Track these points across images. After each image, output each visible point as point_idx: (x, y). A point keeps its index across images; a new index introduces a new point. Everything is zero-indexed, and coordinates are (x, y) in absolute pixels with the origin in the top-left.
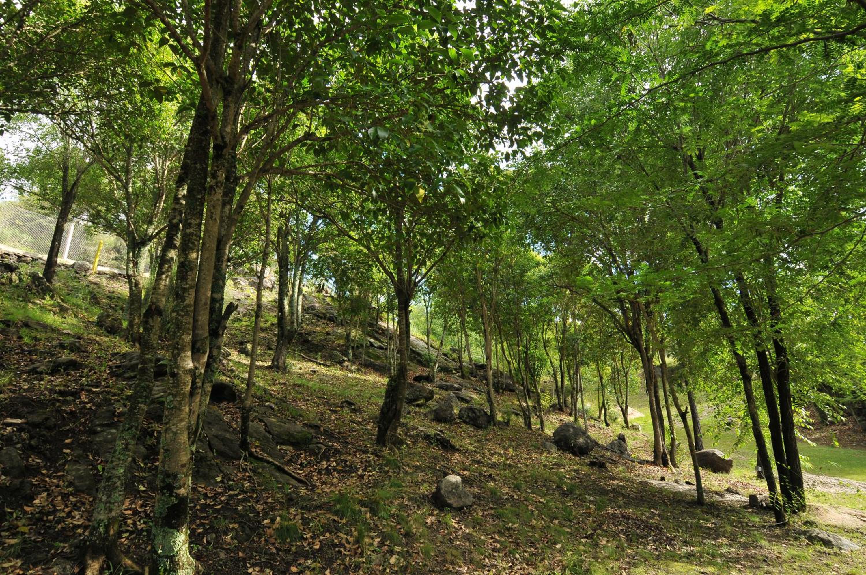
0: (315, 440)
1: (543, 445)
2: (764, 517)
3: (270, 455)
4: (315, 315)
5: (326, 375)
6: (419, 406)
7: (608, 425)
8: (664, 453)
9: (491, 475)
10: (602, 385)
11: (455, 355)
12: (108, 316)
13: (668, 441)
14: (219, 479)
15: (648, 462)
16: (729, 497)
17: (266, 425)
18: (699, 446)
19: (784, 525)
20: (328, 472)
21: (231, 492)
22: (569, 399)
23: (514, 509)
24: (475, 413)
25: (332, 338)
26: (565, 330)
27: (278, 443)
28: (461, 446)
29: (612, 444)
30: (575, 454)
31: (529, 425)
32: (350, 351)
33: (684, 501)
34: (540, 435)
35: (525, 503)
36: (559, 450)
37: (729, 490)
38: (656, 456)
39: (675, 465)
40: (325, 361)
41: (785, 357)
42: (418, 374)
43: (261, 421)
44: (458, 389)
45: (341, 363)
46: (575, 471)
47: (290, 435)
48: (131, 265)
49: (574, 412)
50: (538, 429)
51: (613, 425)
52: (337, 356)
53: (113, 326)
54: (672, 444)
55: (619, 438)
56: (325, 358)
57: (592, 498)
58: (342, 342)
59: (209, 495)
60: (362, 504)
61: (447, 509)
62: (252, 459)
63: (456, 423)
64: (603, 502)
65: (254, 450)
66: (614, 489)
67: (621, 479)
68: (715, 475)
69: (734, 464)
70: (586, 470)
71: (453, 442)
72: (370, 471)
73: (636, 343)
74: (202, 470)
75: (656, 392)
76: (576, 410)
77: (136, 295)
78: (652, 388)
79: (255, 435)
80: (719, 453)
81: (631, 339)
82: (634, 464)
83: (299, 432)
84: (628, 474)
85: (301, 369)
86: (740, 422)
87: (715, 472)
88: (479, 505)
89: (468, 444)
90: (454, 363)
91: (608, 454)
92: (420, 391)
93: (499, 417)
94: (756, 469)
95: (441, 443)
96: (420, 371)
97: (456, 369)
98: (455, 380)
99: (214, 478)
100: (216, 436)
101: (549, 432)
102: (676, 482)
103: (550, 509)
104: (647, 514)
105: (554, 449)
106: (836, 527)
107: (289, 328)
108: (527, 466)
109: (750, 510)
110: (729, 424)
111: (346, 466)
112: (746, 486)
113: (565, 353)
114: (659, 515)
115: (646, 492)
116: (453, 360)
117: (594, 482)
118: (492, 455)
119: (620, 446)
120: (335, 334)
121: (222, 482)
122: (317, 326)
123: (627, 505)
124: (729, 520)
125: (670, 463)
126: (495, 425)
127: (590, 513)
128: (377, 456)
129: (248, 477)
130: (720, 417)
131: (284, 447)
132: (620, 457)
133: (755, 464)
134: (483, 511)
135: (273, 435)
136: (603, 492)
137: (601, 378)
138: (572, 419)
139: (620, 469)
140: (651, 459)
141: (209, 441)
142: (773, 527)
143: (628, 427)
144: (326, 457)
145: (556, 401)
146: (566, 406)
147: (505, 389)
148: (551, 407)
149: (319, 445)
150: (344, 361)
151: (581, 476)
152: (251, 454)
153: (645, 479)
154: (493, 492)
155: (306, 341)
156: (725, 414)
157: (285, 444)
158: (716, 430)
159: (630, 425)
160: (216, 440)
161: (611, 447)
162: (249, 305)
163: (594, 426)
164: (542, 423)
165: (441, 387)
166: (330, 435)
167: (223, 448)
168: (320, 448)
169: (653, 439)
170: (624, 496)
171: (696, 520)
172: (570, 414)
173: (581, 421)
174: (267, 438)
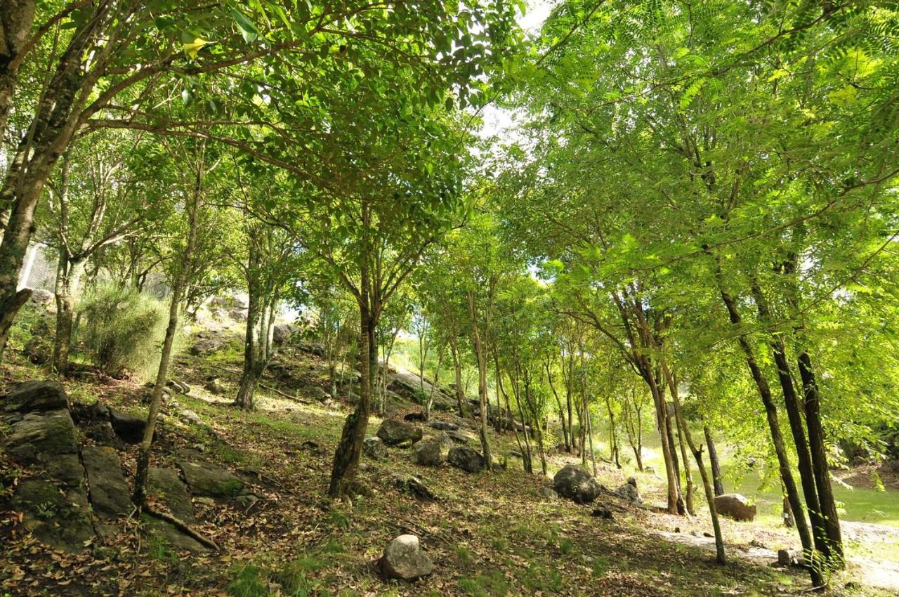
0: (246, 490)
1: (542, 491)
2: (797, 577)
3: (174, 511)
4: (300, 348)
5: (303, 414)
6: (404, 447)
7: (619, 467)
8: (679, 500)
9: (467, 531)
10: (613, 423)
11: (454, 392)
12: (36, 344)
13: (684, 485)
14: (88, 543)
15: (661, 509)
16: (754, 553)
17: (182, 472)
18: (718, 490)
19: (822, 589)
20: (252, 531)
21: (97, 562)
22: (577, 440)
23: (485, 578)
24: (465, 455)
25: (316, 372)
26: (571, 362)
27: (194, 495)
28: (441, 495)
29: (621, 489)
30: (577, 502)
31: (529, 468)
32: (334, 387)
33: (701, 559)
34: (540, 480)
35: (503, 568)
36: (560, 497)
37: (753, 544)
38: (670, 503)
39: (692, 513)
40: (305, 398)
41: (813, 384)
42: (411, 412)
43: (178, 466)
44: (453, 429)
45: (322, 400)
46: (575, 523)
47: (213, 484)
48: (61, 284)
49: (582, 453)
50: (540, 473)
51: (625, 466)
52: (319, 392)
53: (41, 355)
54: (688, 489)
55: (629, 483)
56: (306, 395)
57: (589, 559)
58: (326, 377)
59: (62, 565)
60: (274, 577)
61: (394, 581)
62: (146, 516)
63: (444, 467)
64: (603, 563)
65: (151, 504)
66: (618, 545)
67: (629, 531)
68: (736, 523)
69: (758, 510)
70: (587, 521)
71: (431, 489)
72: (309, 530)
73: (646, 374)
74: (66, 530)
75: (669, 430)
76: (584, 450)
77: (65, 319)
78: (665, 424)
79: (163, 484)
80: (740, 498)
81: (640, 369)
82: (646, 512)
83: (226, 481)
84: (637, 526)
85: (274, 407)
86: (764, 462)
87: (737, 520)
88: (440, 574)
89: (451, 491)
90: (452, 401)
91: (616, 501)
92: (406, 431)
93: (495, 459)
94: (783, 516)
95: (416, 491)
96: (414, 409)
97: (454, 407)
98: (451, 419)
99: (81, 542)
100: (100, 486)
101: (551, 475)
102: (693, 534)
103: (534, 576)
104: (656, 579)
105: (554, 496)
106: (883, 589)
107: (257, 360)
108: (518, 517)
109: (780, 569)
110: (751, 465)
111: (280, 523)
112: (773, 537)
113: (573, 388)
114: (671, 580)
115: (657, 548)
116: (452, 396)
117: (596, 536)
118: (478, 504)
119: (630, 492)
120: (319, 368)
121: (91, 546)
122: (301, 360)
123: (632, 567)
124: (755, 584)
125: (686, 510)
126: (488, 469)
127: (584, 580)
128: (323, 509)
129: (132, 540)
130: (740, 457)
131: (201, 499)
132: (630, 504)
133: (782, 509)
134: (444, 581)
135: (188, 484)
136: (604, 549)
137: (612, 415)
138: (580, 461)
139: (629, 518)
140: (665, 505)
141: (89, 492)
142: (809, 592)
143: (641, 469)
144: (254, 511)
145: (564, 441)
146: (574, 446)
147: (507, 428)
148: (557, 447)
149: (250, 497)
150: (326, 398)
151: (581, 529)
152: (146, 510)
153: (656, 531)
154: (462, 555)
155: (286, 377)
156: (746, 453)
157: (204, 495)
158: (737, 472)
159: (644, 467)
160: (101, 490)
161: (619, 494)
162: (226, 338)
163: (604, 468)
164: (544, 465)
165: (435, 427)
166: (269, 484)
167: (106, 501)
168: (250, 501)
169: (667, 483)
170: (629, 554)
171: (716, 586)
172: (578, 456)
173: (590, 463)
174: (180, 489)
